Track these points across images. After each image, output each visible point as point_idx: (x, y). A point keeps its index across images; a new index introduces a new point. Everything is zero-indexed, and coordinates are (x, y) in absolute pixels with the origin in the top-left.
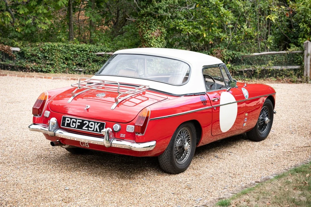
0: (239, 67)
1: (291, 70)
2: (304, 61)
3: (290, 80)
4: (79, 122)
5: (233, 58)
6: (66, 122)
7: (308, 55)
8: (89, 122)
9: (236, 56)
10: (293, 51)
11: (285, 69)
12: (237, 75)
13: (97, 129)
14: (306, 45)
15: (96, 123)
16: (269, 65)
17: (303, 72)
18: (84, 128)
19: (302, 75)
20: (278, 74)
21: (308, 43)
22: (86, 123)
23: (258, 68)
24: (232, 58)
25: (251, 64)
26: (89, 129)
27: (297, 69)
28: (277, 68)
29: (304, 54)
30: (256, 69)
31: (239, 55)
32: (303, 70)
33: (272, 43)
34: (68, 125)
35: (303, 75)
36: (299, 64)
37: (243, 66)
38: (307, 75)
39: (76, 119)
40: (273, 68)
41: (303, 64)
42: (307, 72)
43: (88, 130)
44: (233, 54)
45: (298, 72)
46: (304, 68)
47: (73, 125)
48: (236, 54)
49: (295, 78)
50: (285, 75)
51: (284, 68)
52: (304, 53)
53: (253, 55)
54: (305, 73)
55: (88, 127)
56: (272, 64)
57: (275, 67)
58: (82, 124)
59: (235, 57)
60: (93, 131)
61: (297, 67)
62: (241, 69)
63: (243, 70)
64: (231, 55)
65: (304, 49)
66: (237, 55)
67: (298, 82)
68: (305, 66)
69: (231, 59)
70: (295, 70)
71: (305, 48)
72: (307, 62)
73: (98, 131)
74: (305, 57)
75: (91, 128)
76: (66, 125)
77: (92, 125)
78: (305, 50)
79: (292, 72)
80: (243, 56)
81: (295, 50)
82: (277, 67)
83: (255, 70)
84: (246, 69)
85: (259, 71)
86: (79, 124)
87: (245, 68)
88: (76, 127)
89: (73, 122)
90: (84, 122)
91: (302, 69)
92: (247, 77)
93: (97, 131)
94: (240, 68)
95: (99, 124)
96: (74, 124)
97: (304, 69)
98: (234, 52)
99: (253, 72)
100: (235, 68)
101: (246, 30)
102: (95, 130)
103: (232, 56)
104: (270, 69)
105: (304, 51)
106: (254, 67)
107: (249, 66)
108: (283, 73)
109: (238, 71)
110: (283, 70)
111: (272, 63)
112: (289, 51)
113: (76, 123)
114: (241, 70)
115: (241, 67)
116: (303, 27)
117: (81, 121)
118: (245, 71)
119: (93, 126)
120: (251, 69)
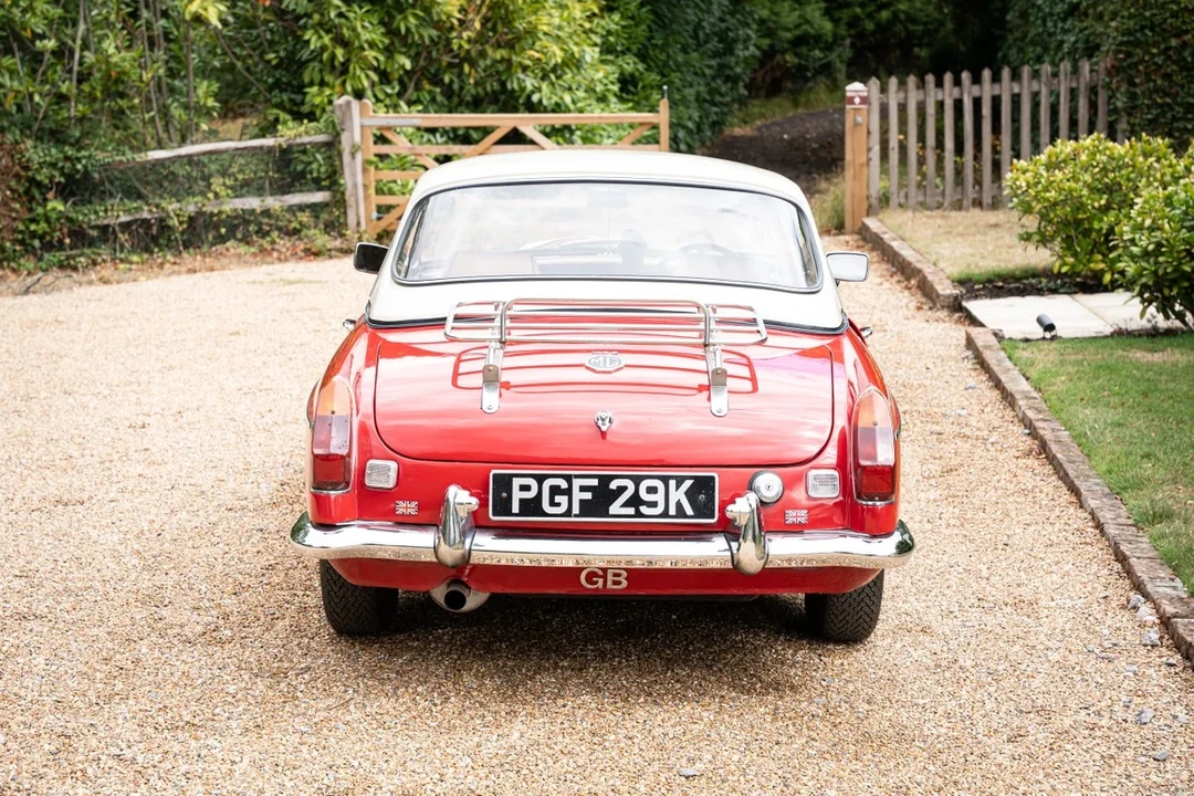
0: (96, 212)
1: (302, 208)
2: (342, 174)
3: (302, 247)
4: (583, 489)
5: (69, 177)
6: (517, 495)
7: (357, 151)
8: (637, 480)
9: (79, 167)
10: (300, 135)
11: (277, 207)
12: (91, 243)
13: (679, 505)
14: (343, 113)
15: (672, 483)
16: (217, 195)
17: (345, 213)
18: (615, 508)
19: (340, 224)
20: (251, 229)
21: (348, 103)
22: (622, 489)
23: (174, 211)
24: (62, 174)
25: (140, 196)
26: (643, 509)
27: (321, 203)
28: (247, 207)
29: (341, 148)
30: (167, 212)
31: (94, 162)
32: (345, 208)
33: (213, 108)
34: (532, 506)
35: (345, 225)
36: (324, 183)
37: (112, 205)
38: (359, 224)
39: (568, 479)
40: (231, 206)
41: (341, 185)
42: (358, 215)
43: (639, 514)
44: (67, 158)
45: (324, 216)
46: (347, 198)
47: (554, 504)
48: (79, 160)
49: (322, 240)
50: (279, 229)
51: (274, 203)
52: (340, 142)
53: (149, 158)
54: (352, 220)
55: (635, 501)
56: (230, 192)
57: (237, 200)
58: (602, 497)
59: (78, 171)
60: (665, 514)
61: (319, 197)
62: (105, 218)
63: (112, 222)
64: (60, 164)
65: (339, 128)
66: (84, 161)
67: (333, 253)
68: (348, 193)
69: (62, 180)
70: (315, 209)
71: (343, 122)
72: (354, 175)
73: (689, 511)
74: (346, 158)
75: (654, 504)
76: (516, 508)
77: (652, 490)
78: (343, 130)
79: (304, 217)
80: (106, 167)
81: (307, 133)
82: (244, 200)
83: (161, 220)
84: (124, 218)
85: (181, 223)
86: (588, 496)
87: (121, 213)
88: (576, 510)
89: (555, 490)
90: (613, 485)
91: (340, 202)
92: (134, 250)
93: (681, 512)
94: (101, 214)
95: (688, 483)
96: (558, 499)
97: (348, 203)
98: (70, 153)
99: (155, 228)
100: (81, 218)
101: (115, 59)
102: (672, 511)
103: (63, 167)
104: (220, 212)
105: (338, 135)
106: (157, 206)
107: (135, 205)
108: (273, 222)
109: (93, 227)
110: (272, 212)
111: (228, 187)
112: (284, 139)
113: (568, 493)
114: (106, 222)
115: (106, 211)
116: (319, 45)
117: (595, 482)
118: (121, 225)
119: (659, 497)
120: (146, 215)
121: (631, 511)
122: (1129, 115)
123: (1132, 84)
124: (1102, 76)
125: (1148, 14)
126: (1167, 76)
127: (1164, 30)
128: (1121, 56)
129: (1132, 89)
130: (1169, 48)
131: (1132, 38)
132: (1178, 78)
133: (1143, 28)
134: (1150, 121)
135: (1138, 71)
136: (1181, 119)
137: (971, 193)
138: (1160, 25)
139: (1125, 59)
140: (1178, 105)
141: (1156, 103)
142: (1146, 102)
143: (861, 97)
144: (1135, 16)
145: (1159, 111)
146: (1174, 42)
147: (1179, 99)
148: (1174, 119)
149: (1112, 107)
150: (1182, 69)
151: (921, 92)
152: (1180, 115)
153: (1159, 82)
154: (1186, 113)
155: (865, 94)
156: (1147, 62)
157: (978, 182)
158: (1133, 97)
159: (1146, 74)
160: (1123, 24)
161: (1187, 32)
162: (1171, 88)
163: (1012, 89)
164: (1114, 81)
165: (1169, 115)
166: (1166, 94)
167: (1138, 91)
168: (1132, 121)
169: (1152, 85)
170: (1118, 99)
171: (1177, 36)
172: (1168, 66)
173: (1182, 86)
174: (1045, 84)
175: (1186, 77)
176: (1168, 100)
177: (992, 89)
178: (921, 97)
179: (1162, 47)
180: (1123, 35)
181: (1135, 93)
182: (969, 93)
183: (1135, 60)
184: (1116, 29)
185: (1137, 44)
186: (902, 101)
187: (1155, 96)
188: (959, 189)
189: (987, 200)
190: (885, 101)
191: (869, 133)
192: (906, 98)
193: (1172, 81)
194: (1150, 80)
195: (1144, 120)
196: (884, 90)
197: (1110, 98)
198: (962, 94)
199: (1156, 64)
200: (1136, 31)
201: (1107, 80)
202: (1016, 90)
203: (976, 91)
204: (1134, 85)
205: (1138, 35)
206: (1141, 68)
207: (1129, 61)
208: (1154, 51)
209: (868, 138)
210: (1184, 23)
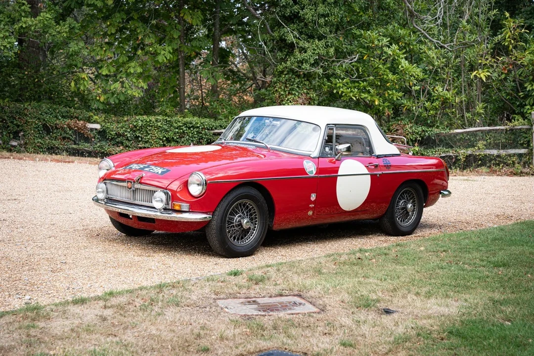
0: (432, 152)
1: (514, 155)
2: (532, 142)
3: (511, 171)
5: (422, 138)
9: (427, 134)
10: (516, 125)
11: (504, 154)
16: (479, 149)
19: (530, 163)
20: (492, 162)
23: (462, 153)
24: (420, 137)
25: (452, 147)
27: (523, 153)
28: (492, 153)
29: (533, 131)
30: (459, 153)
31: (432, 133)
32: (532, 156)
33: (482, 113)
36: (525, 146)
37: (438, 150)
40: (485, 153)
41: (531, 146)
44: (424, 131)
45: (524, 159)
46: (533, 152)
48: (427, 131)
49: (519, 167)
50: (504, 163)
51: (503, 152)
52: (532, 129)
53: (454, 132)
56: (484, 147)
57: (488, 150)
59: (426, 135)
61: (523, 151)
62: (435, 155)
63: (439, 156)
64: (420, 133)
65: (532, 123)
66: (429, 132)
67: (523, 174)
69: (420, 139)
70: (520, 155)
79: (515, 159)
80: (438, 135)
81: (520, 125)
82: (491, 150)
83: (457, 156)
84: (443, 155)
85: (464, 158)
87: (441, 153)
91: (530, 154)
94: (434, 153)
99: (454, 159)
100: (426, 154)
101: (442, 93)
103: (421, 134)
104: (480, 155)
105: (532, 126)
106: (456, 151)
107: (447, 150)
108: (501, 160)
110: (501, 156)
111: (483, 145)
112: (509, 127)
115: (436, 151)
116: (531, 88)
118: (441, 157)
120: (451, 154)
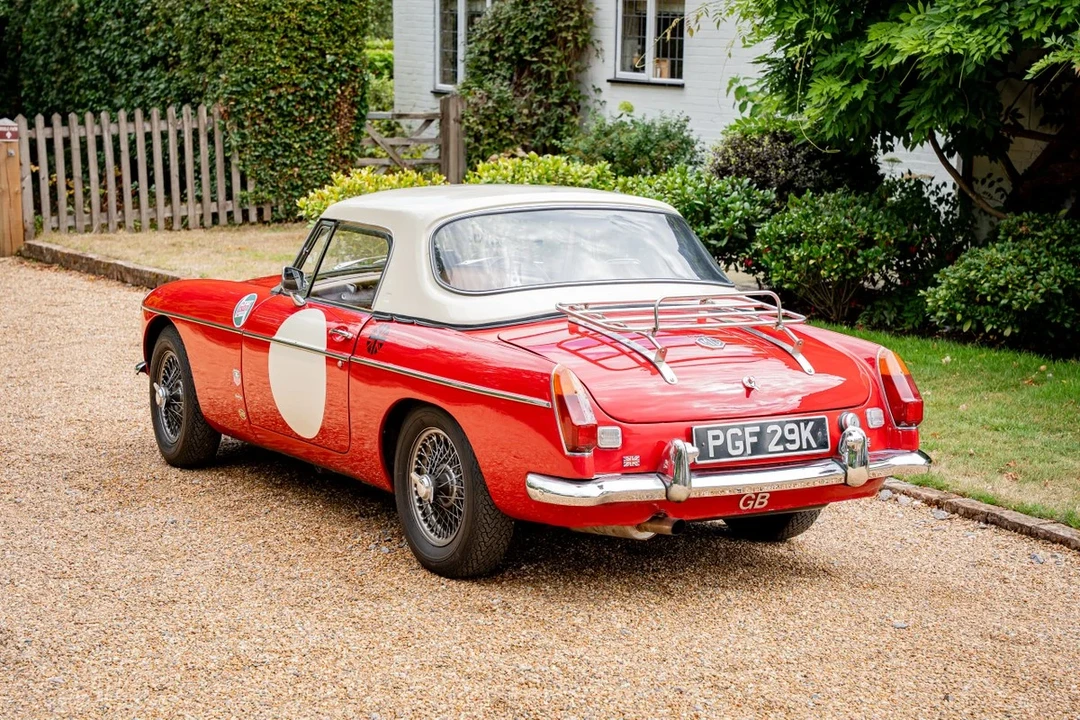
4: (751, 435)
6: (712, 443)
8: (782, 425)
13: (808, 441)
15: (802, 425)
18: (771, 447)
22: (775, 432)
34: (722, 450)
39: (742, 428)
47: (735, 448)
55: (783, 440)
60: (800, 449)
75: (793, 442)
76: (712, 455)
77: (791, 431)
86: (755, 440)
88: (749, 451)
89: (735, 437)
90: (768, 431)
93: (809, 447)
95: (811, 424)
96: (738, 443)
113: (743, 439)
117: (757, 429)
119: (796, 436)
121: (781, 448)
122: (240, 152)
123: (241, 125)
124: (217, 120)
125: (251, 69)
126: (268, 121)
127: (264, 83)
128: (232, 103)
129: (242, 131)
130: (269, 98)
131: (239, 89)
132: (277, 123)
133: (247, 81)
134: (257, 157)
135: (246, 116)
136: (281, 155)
137: (115, 217)
138: (260, 80)
139: (235, 106)
140: (278, 144)
141: (261, 143)
142: (253, 141)
143: (11, 132)
144: (240, 71)
145: (263, 149)
146: (272, 94)
147: (278, 139)
148: (276, 156)
149: (227, 145)
150: (280, 115)
151: (66, 128)
152: (280, 153)
153: (263, 125)
154: (284, 151)
155: (16, 129)
156: (252, 108)
157: (120, 208)
158: (243, 136)
159: (252, 119)
160: (232, 77)
161: (281, 86)
162: (272, 130)
163: (144, 128)
164: (228, 124)
165: (272, 153)
166: (268, 136)
167: (246, 131)
168: (243, 157)
169: (257, 127)
170: (231, 138)
171: (274, 88)
172: (269, 113)
173: (280, 129)
174: (173, 125)
175: (283, 122)
176: (270, 140)
177: (128, 128)
178: (66, 134)
179: (264, 97)
180: (232, 86)
181: (244, 134)
182: (109, 130)
183: (244, 106)
184: (226, 81)
185: (244, 93)
186: (49, 137)
187: (259, 137)
188: (104, 214)
189: (130, 223)
190: (34, 137)
191: (21, 164)
192: (53, 133)
193: (272, 125)
194: (256, 124)
195: (252, 156)
196: (31, 126)
197: (225, 137)
198: (102, 131)
199: (259, 110)
200: (243, 83)
201: (223, 122)
202: (148, 129)
203: (113, 128)
204: (243, 127)
205: (245, 86)
206: (248, 113)
207: (238, 107)
208: (258, 100)
209: (21, 169)
210: (279, 78)
